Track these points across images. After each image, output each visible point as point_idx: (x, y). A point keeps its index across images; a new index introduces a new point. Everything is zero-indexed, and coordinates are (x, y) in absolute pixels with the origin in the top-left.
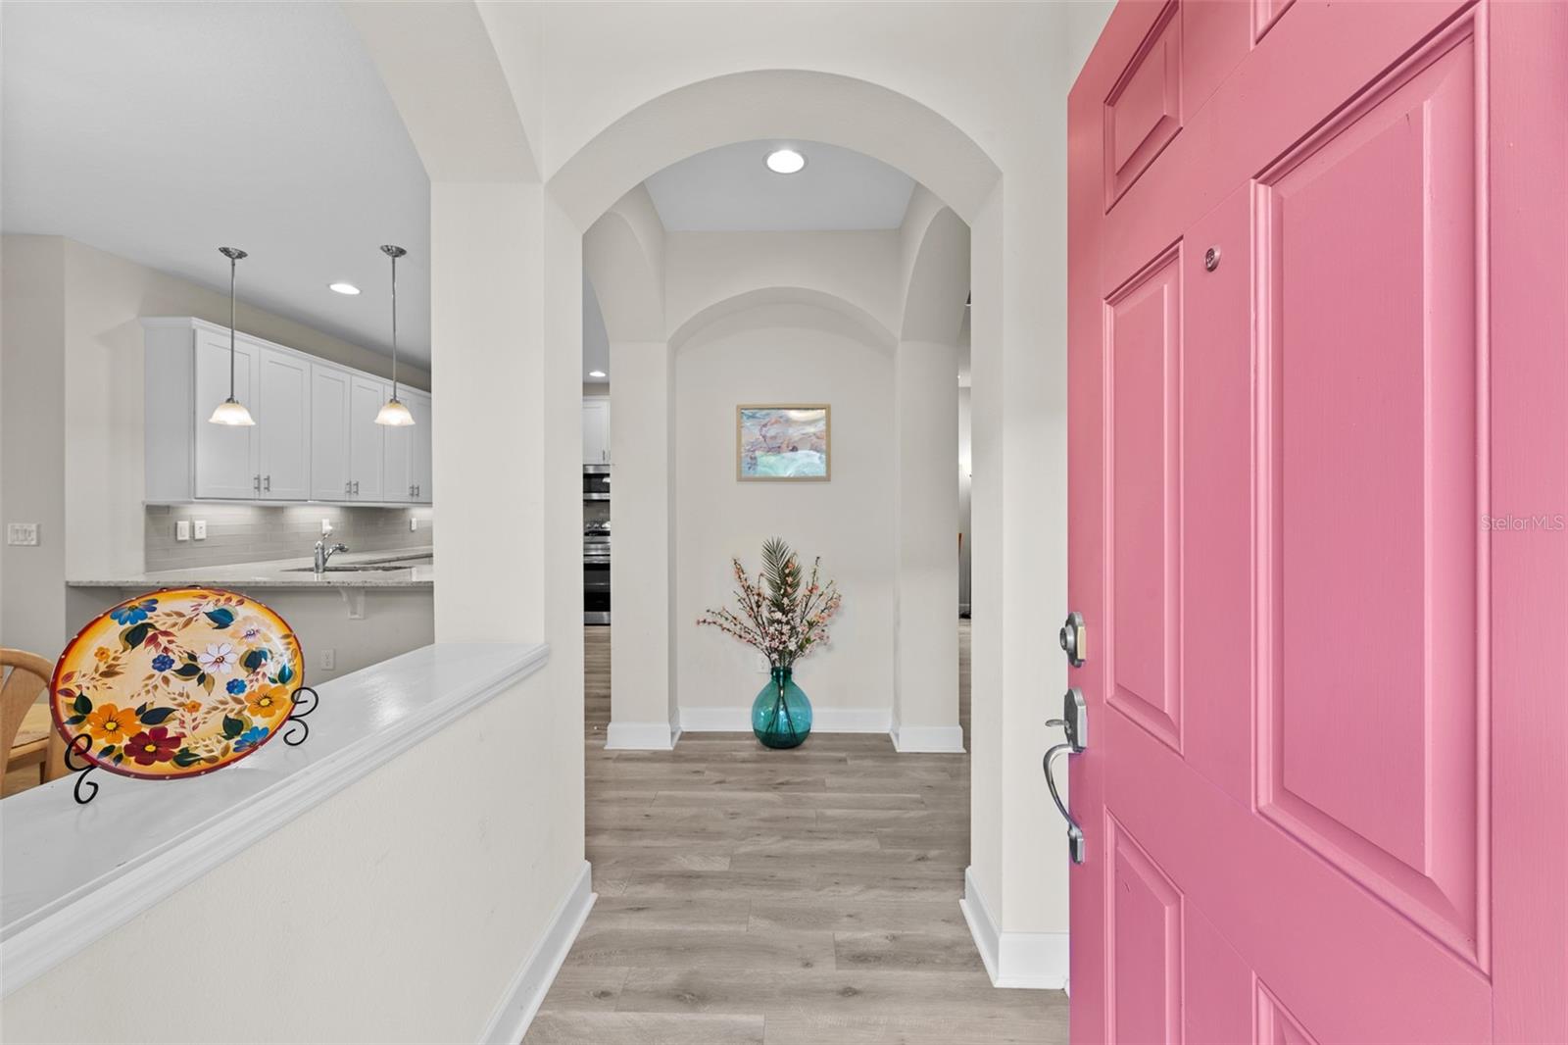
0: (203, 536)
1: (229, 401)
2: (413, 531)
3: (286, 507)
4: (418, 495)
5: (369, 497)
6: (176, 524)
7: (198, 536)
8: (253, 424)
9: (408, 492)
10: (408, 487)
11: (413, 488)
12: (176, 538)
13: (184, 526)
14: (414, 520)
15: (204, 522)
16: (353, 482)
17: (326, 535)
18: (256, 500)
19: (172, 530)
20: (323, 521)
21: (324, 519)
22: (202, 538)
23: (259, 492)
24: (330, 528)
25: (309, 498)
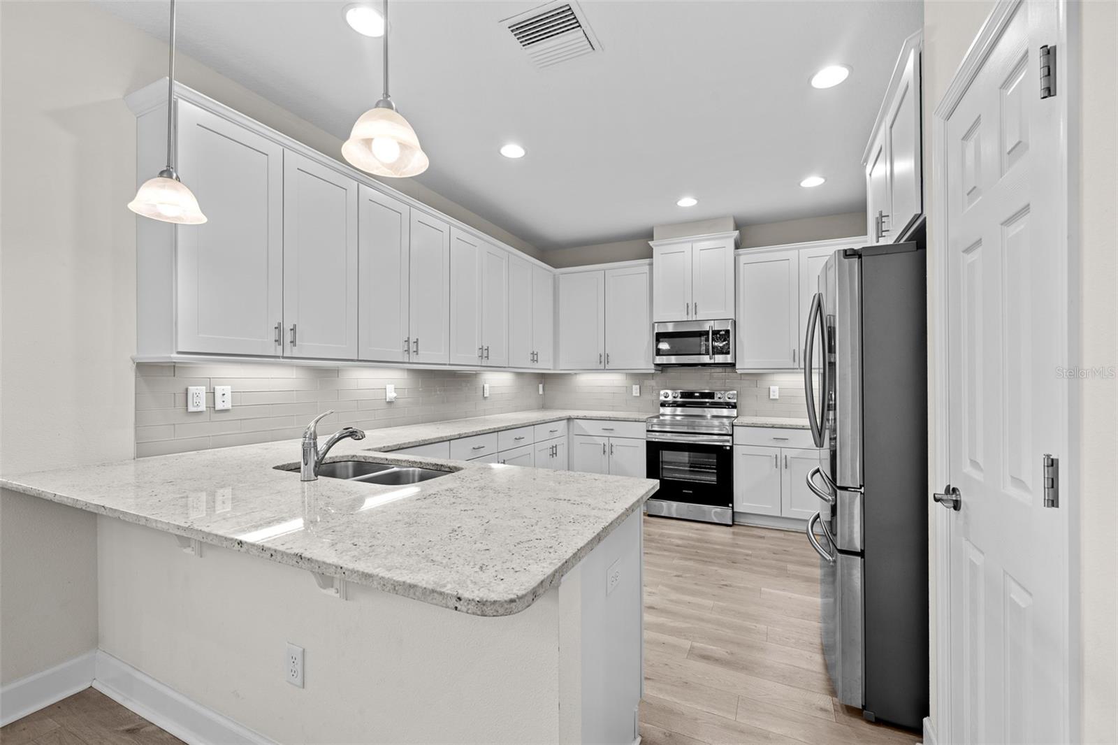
0: (228, 406)
1: (161, 174)
2: (485, 398)
3: (342, 369)
4: (487, 357)
5: (434, 356)
6: (187, 390)
7: (219, 406)
8: (204, 220)
9: (477, 353)
10: (477, 348)
11: (481, 349)
12: (187, 409)
13: (198, 393)
14: (487, 386)
15: (229, 387)
16: (413, 339)
17: (390, 403)
18: (278, 357)
19: (180, 399)
20: (388, 386)
21: (389, 384)
22: (226, 408)
23: (282, 346)
24: (395, 395)
25: (356, 358)
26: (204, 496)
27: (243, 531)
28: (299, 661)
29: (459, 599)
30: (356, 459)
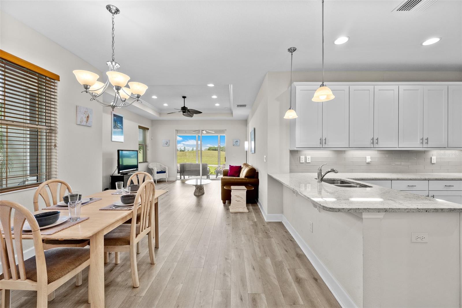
3: (346, 151)
6: (300, 157)
9: (419, 141)
10: (419, 139)
11: (422, 139)
12: (300, 162)
13: (303, 158)
14: (434, 158)
15: (310, 156)
16: (375, 138)
17: (368, 163)
18: (321, 148)
19: (299, 159)
20: (367, 157)
21: (367, 156)
22: (309, 162)
23: (322, 144)
24: (370, 160)
25: (348, 147)
26: (304, 185)
27: (313, 197)
28: (312, 225)
29: (320, 205)
30: (341, 180)
